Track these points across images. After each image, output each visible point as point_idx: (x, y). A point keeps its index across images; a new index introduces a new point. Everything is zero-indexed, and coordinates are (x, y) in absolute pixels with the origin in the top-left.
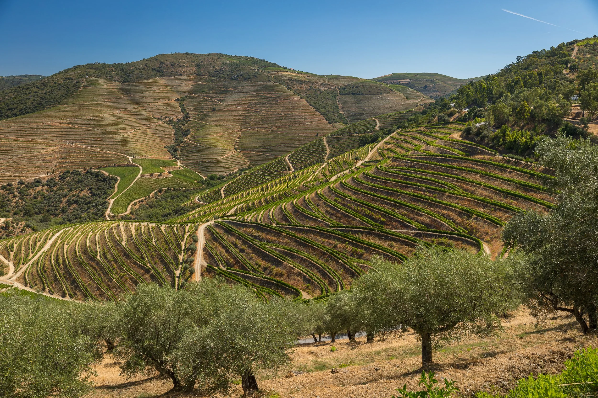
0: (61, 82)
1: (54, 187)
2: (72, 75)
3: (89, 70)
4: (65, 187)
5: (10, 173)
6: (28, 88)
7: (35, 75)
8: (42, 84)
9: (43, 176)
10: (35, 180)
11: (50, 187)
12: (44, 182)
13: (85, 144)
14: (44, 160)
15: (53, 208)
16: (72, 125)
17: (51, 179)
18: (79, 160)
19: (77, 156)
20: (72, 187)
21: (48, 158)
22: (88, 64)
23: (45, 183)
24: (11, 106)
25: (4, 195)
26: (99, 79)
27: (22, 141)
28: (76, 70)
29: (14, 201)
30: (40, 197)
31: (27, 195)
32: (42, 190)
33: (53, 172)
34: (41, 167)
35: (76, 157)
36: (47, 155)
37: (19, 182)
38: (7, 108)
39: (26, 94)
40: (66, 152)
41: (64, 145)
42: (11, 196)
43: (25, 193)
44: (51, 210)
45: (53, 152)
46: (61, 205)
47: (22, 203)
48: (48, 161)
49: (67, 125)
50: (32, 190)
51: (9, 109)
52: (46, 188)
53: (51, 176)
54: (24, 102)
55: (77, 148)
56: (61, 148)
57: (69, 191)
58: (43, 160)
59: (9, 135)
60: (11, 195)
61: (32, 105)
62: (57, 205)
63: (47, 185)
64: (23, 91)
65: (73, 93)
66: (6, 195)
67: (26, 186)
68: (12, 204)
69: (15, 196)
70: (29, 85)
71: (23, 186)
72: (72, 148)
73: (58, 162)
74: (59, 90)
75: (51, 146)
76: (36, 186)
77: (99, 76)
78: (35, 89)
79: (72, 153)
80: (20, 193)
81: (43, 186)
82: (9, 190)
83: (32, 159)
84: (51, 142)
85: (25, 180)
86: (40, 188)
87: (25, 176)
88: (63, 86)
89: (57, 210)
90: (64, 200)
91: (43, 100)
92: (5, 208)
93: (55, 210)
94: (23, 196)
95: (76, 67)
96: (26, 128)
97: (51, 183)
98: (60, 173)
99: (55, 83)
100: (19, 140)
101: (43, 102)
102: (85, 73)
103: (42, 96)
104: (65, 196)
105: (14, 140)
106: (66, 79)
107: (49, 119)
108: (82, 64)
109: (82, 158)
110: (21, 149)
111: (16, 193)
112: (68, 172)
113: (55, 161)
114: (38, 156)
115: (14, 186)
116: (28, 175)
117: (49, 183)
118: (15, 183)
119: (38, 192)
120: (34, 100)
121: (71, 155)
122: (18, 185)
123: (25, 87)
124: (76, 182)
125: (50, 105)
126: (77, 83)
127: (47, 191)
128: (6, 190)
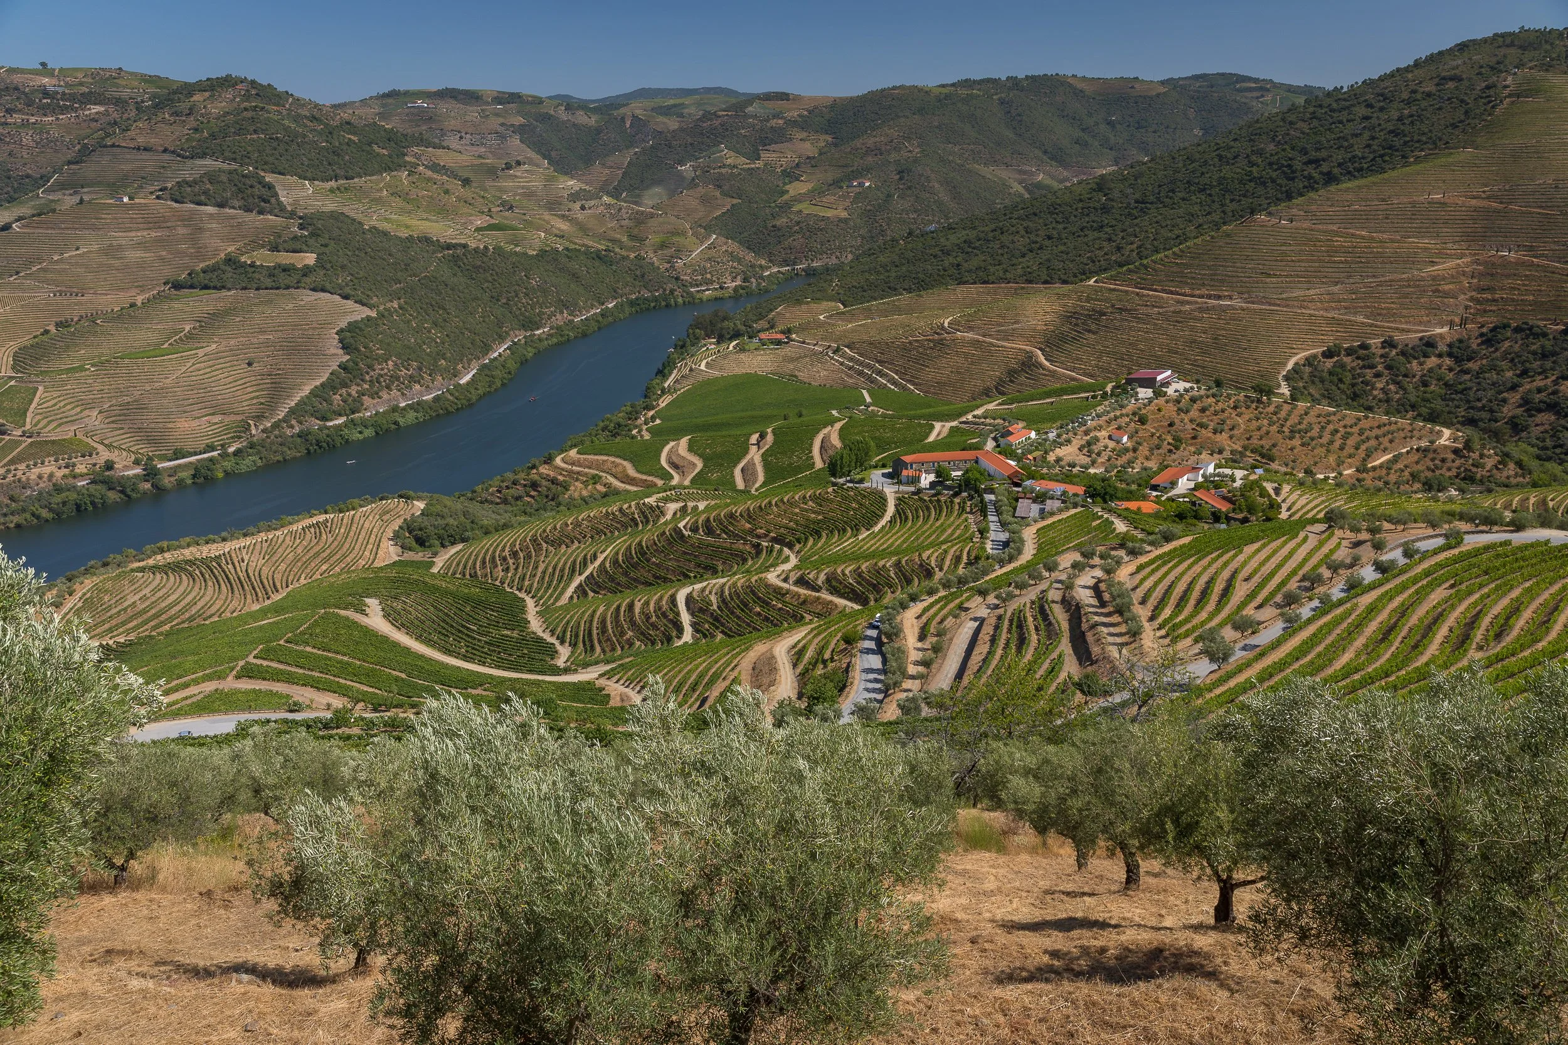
0: (1430, 87)
1: (1469, 360)
2: (1457, 67)
3: (1503, 51)
4: (1504, 364)
5: (1361, 319)
6: (1344, 109)
7: (1223, 74)
8: (1378, 95)
9: (1438, 331)
10: (1421, 339)
11: (1458, 360)
12: (1442, 347)
13: (1542, 255)
14: (1437, 291)
15: (1485, 415)
16: (1501, 203)
17: (1460, 341)
18: (1531, 298)
19: (1524, 285)
20: (1527, 365)
21: (1446, 287)
22: (1496, 35)
23: (1445, 349)
24: (1314, 154)
25: (1353, 368)
26: (1549, 76)
27: (1381, 242)
28: (1465, 54)
29: (1379, 385)
30: (1434, 382)
31: (1406, 376)
32: (1440, 366)
33: (1463, 322)
34: (1433, 309)
35: (1523, 288)
36: (1444, 279)
37: (1383, 343)
38: (1305, 158)
39: (1341, 122)
40: (1492, 275)
41: (1484, 255)
42: (1369, 373)
43: (1402, 369)
44: (1482, 420)
45: (1458, 273)
46: (1505, 410)
47: (1396, 393)
48: (1447, 295)
49: (1485, 203)
50: (1415, 362)
51: (1310, 162)
52: (1448, 361)
53: (1457, 333)
54: (1346, 144)
55: (1520, 263)
56: (1477, 262)
57: (1519, 376)
58: (1434, 291)
59: (1349, 226)
60: (1368, 371)
61: (1367, 150)
62: (1495, 408)
63: (1450, 355)
64: (1332, 117)
65: (1484, 117)
66: (1359, 371)
67: (1403, 353)
68: (1375, 392)
69: (1378, 375)
70: (1345, 100)
71: (1394, 352)
72: (1505, 263)
73: (1472, 299)
74: (1440, 109)
75: (1450, 256)
76: (1426, 356)
77: (1548, 68)
78: (1361, 111)
79: (1508, 276)
80: (1388, 367)
81: (1440, 356)
82: (1363, 359)
83: (1409, 286)
84: (1450, 245)
85: (1398, 337)
86: (1432, 361)
87: (1397, 329)
88: (1449, 99)
89: (1496, 421)
90: (1514, 398)
91: (1396, 136)
92: (1361, 401)
93: (1490, 420)
94: (1397, 376)
95: (1463, 47)
96: (1386, 210)
97: (1458, 352)
98: (1482, 326)
99: (1414, 92)
100: (1372, 238)
101: (1397, 142)
102: (1494, 60)
103: (1392, 128)
104: (1514, 388)
105: (1363, 237)
106: (1444, 78)
107: (1439, 187)
108: (1479, 36)
109: (1540, 291)
110: (1380, 260)
111: (1380, 368)
112: (1505, 326)
113: (1462, 296)
114: (1423, 279)
115: (1373, 350)
116: (1404, 326)
117: (1455, 350)
118: (1375, 342)
119: (1430, 370)
120: (1373, 138)
121: (1507, 282)
122: (1383, 347)
123: (1335, 106)
124: (1534, 353)
125: (1422, 150)
126: (1488, 87)
127: (1451, 370)
128: (1358, 358)
